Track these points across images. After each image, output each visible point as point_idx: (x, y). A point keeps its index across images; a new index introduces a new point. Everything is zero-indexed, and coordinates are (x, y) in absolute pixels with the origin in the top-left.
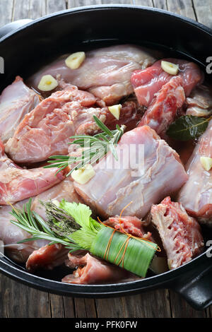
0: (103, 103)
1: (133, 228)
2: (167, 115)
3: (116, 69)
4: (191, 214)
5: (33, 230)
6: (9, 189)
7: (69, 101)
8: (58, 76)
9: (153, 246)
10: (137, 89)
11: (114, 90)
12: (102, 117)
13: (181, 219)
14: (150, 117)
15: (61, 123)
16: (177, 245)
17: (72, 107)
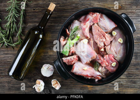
0: (105, 47)
1: (71, 51)
2: (100, 61)
3: (115, 51)
4: (74, 63)
5: (73, 31)
6: (84, 25)
7: (106, 39)
8: (116, 36)
9: (67, 55)
10: (107, 55)
11: (108, 50)
12: (100, 47)
13: (73, 61)
14: (100, 57)
15: (99, 37)
16: (67, 60)
17: (103, 40)
